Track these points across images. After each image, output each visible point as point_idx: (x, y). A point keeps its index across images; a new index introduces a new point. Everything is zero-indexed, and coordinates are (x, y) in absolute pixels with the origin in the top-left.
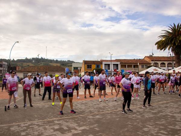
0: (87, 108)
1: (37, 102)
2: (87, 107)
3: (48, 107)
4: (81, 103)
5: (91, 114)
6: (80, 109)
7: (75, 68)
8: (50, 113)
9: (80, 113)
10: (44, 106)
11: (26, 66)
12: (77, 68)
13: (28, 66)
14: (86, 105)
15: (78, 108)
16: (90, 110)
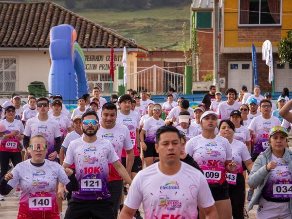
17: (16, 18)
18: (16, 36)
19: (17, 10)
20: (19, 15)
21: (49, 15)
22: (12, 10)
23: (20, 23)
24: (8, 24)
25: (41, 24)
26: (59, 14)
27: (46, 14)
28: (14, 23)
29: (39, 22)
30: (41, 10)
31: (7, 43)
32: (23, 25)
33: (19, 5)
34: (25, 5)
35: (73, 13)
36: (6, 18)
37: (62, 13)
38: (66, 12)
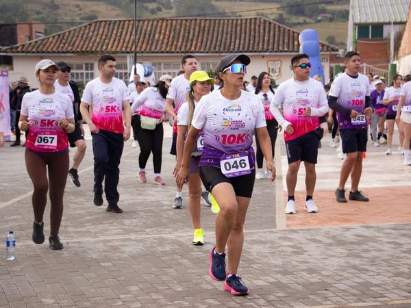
0: (354, 267)
1: (89, 227)
2: (357, 262)
3: (134, 257)
4: (334, 237)
5: (360, 300)
6: (311, 271)
7: (362, 29)
8: (134, 288)
9: (297, 291)
10: (115, 249)
11: (78, 19)
12: (378, 28)
13: (92, 17)
14: (357, 248)
15: (304, 267)
16: (365, 277)
17: (236, 30)
18: (239, 44)
19: (236, 25)
20: (239, 28)
21: (262, 27)
22: (232, 24)
23: (241, 34)
24: (231, 35)
25: (257, 34)
26: (270, 26)
27: (259, 26)
28: (236, 34)
29: (255, 33)
30: (255, 24)
31: (234, 49)
32: (243, 35)
33: (237, 20)
34: (242, 20)
35: (281, 25)
36: (229, 31)
37: (272, 25)
38: (275, 25)
